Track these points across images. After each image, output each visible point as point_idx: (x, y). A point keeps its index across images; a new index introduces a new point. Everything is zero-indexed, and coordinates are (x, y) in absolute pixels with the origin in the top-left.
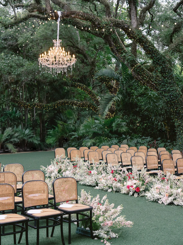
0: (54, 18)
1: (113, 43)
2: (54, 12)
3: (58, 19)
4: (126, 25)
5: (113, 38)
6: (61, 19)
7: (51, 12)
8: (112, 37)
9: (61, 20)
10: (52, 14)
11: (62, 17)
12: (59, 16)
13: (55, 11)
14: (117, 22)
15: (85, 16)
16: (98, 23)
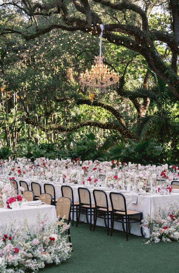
0: (97, 32)
1: (151, 58)
2: (96, 25)
3: (100, 33)
4: (171, 39)
5: (152, 52)
6: (103, 33)
7: (92, 25)
8: (150, 51)
9: (104, 35)
10: (94, 28)
11: (104, 31)
12: (101, 30)
13: (98, 24)
14: (161, 36)
15: (129, 29)
16: (144, 37)
